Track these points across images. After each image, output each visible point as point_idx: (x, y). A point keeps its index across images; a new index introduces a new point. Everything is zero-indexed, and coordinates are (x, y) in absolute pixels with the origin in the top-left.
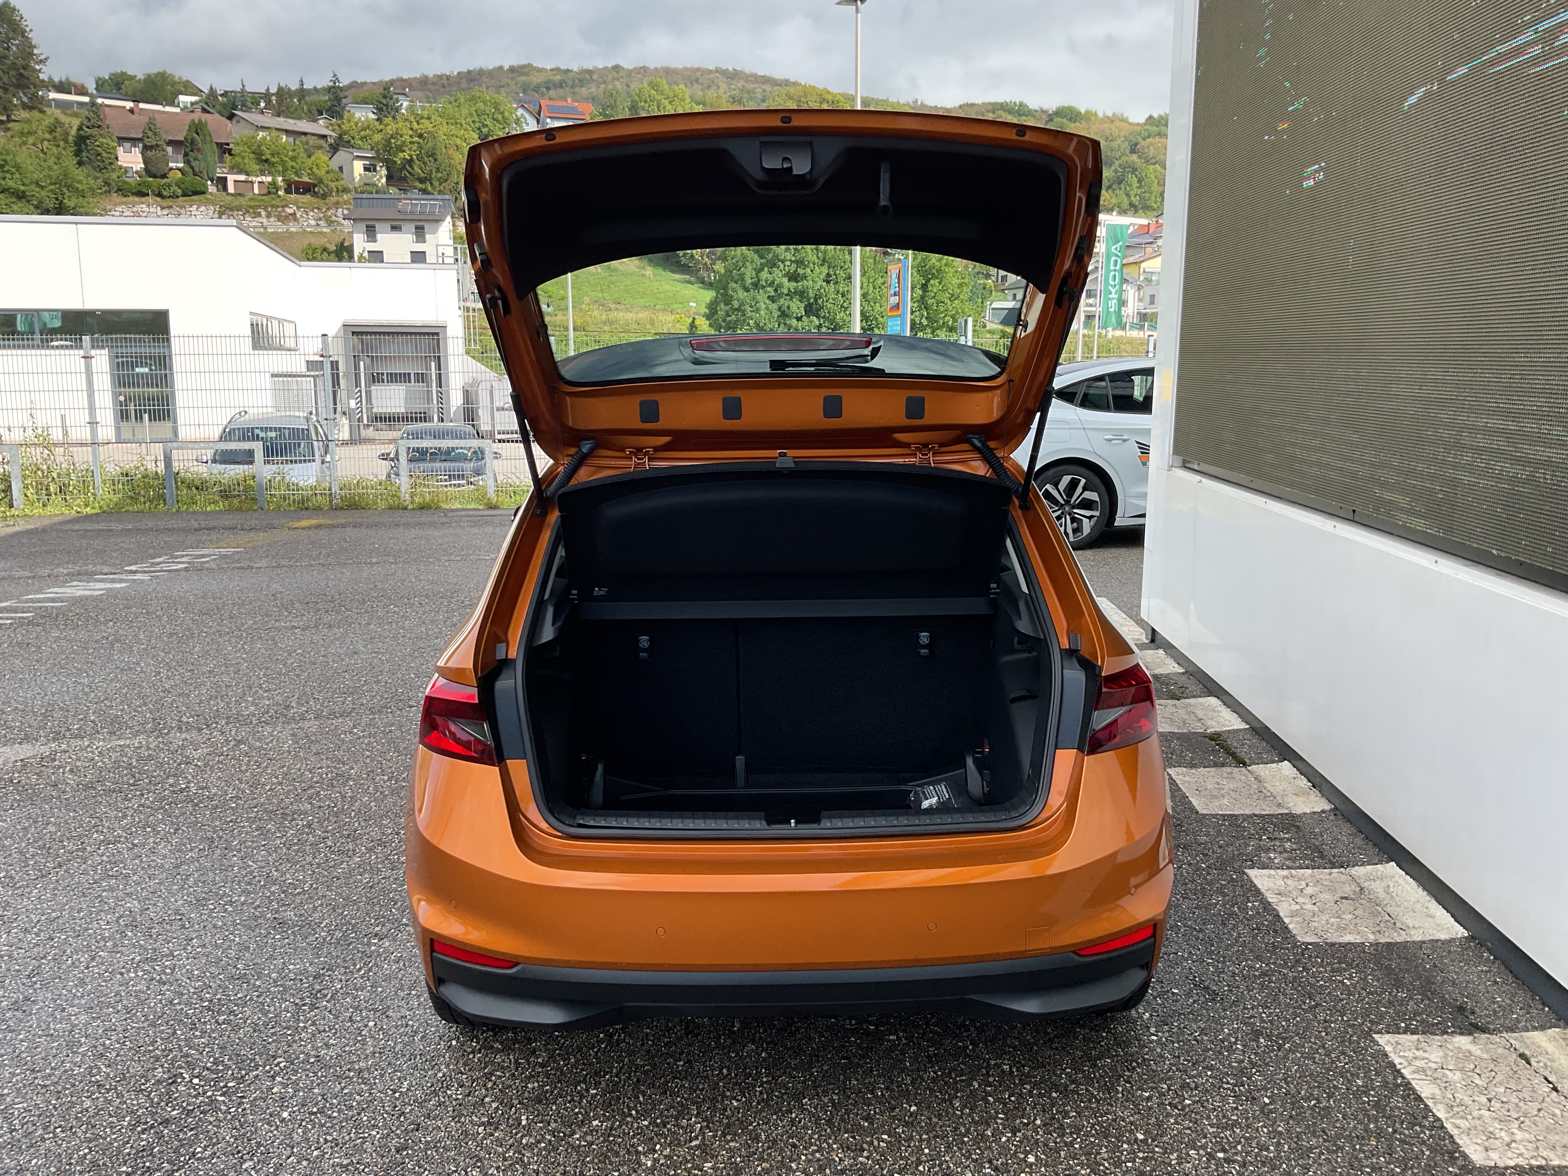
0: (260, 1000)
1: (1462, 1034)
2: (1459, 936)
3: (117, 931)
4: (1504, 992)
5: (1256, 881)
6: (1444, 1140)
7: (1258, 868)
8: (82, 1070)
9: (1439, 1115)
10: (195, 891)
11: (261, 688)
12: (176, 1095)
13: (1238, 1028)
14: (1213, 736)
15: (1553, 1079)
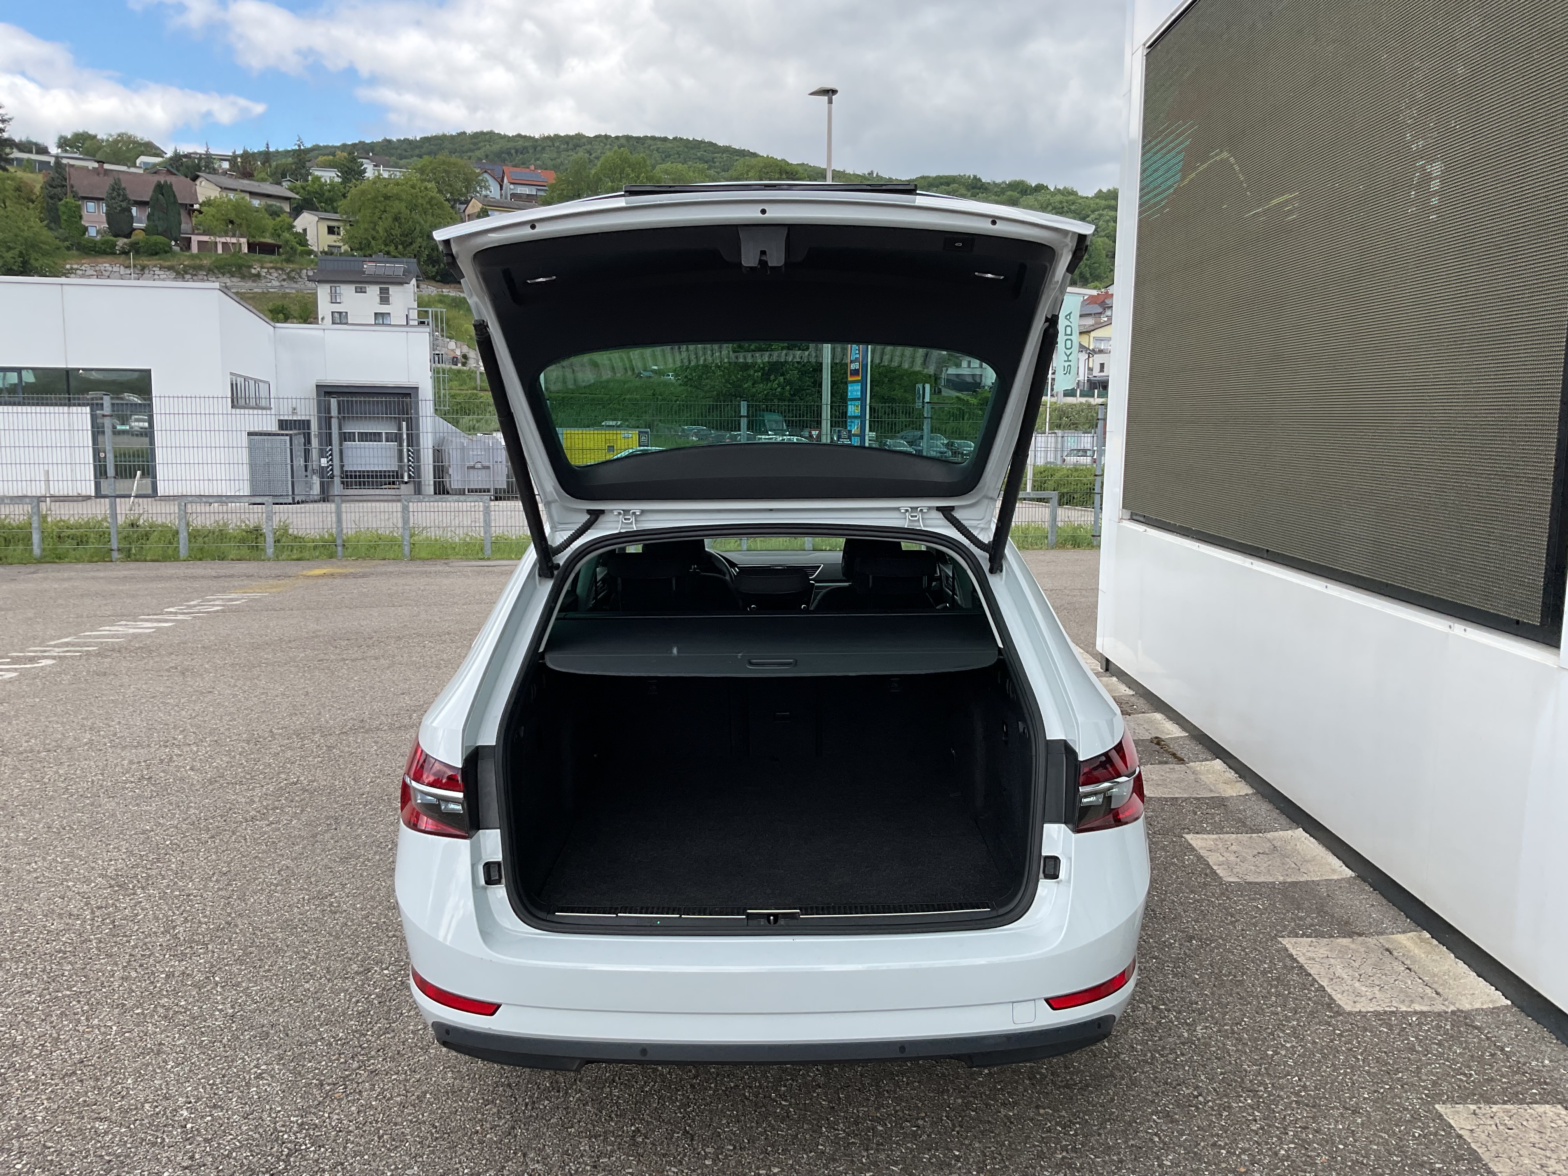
2: (1348, 876)
4: (1379, 911)
5: (1191, 842)
6: (1324, 997)
7: (1194, 833)
14: (1158, 741)
15: (1408, 962)
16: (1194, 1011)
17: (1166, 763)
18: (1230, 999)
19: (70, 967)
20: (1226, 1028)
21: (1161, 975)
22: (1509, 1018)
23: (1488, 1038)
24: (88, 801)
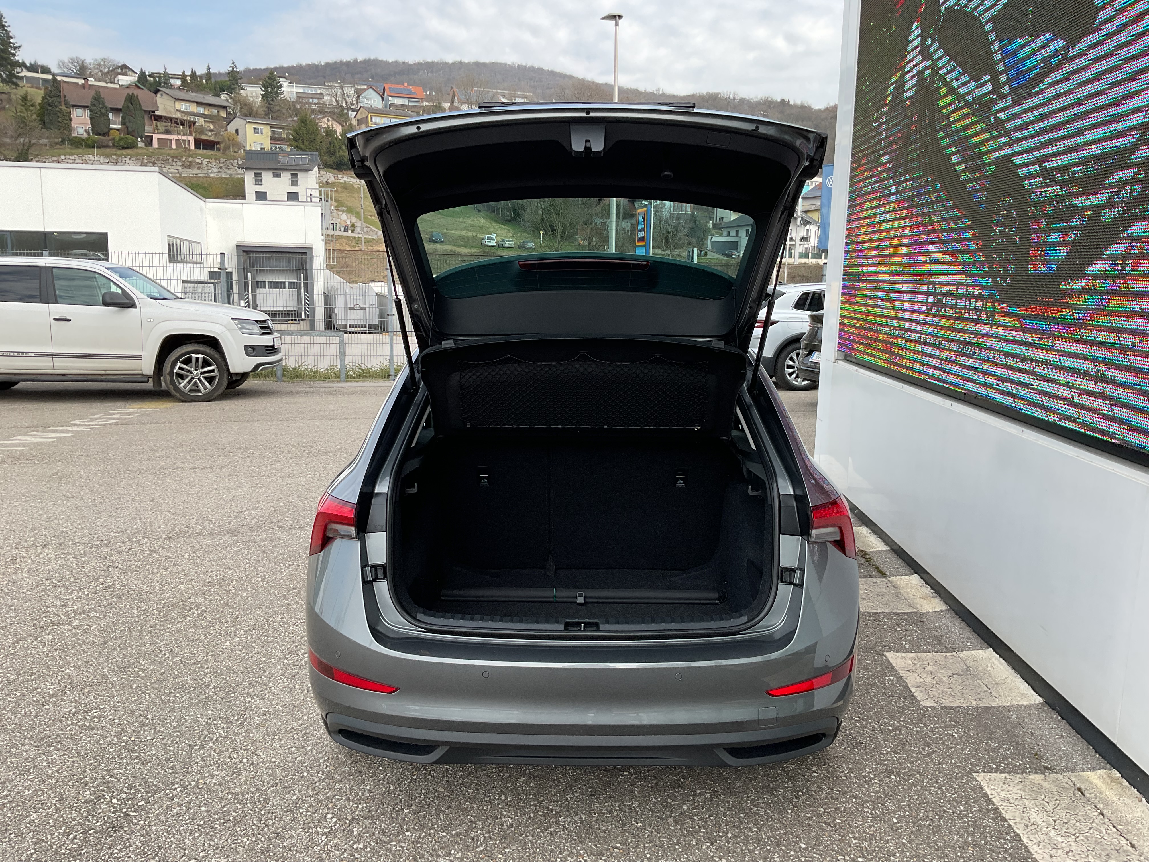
0: (163, 742)
1: (1036, 773)
2: (1037, 702)
3: (59, 690)
4: (1068, 743)
5: (891, 661)
6: (1021, 850)
7: (894, 652)
8: (30, 792)
9: (1017, 831)
10: (117, 661)
11: (169, 512)
12: (100, 811)
13: (876, 768)
14: (864, 554)
15: (1100, 806)
17: (870, 576)
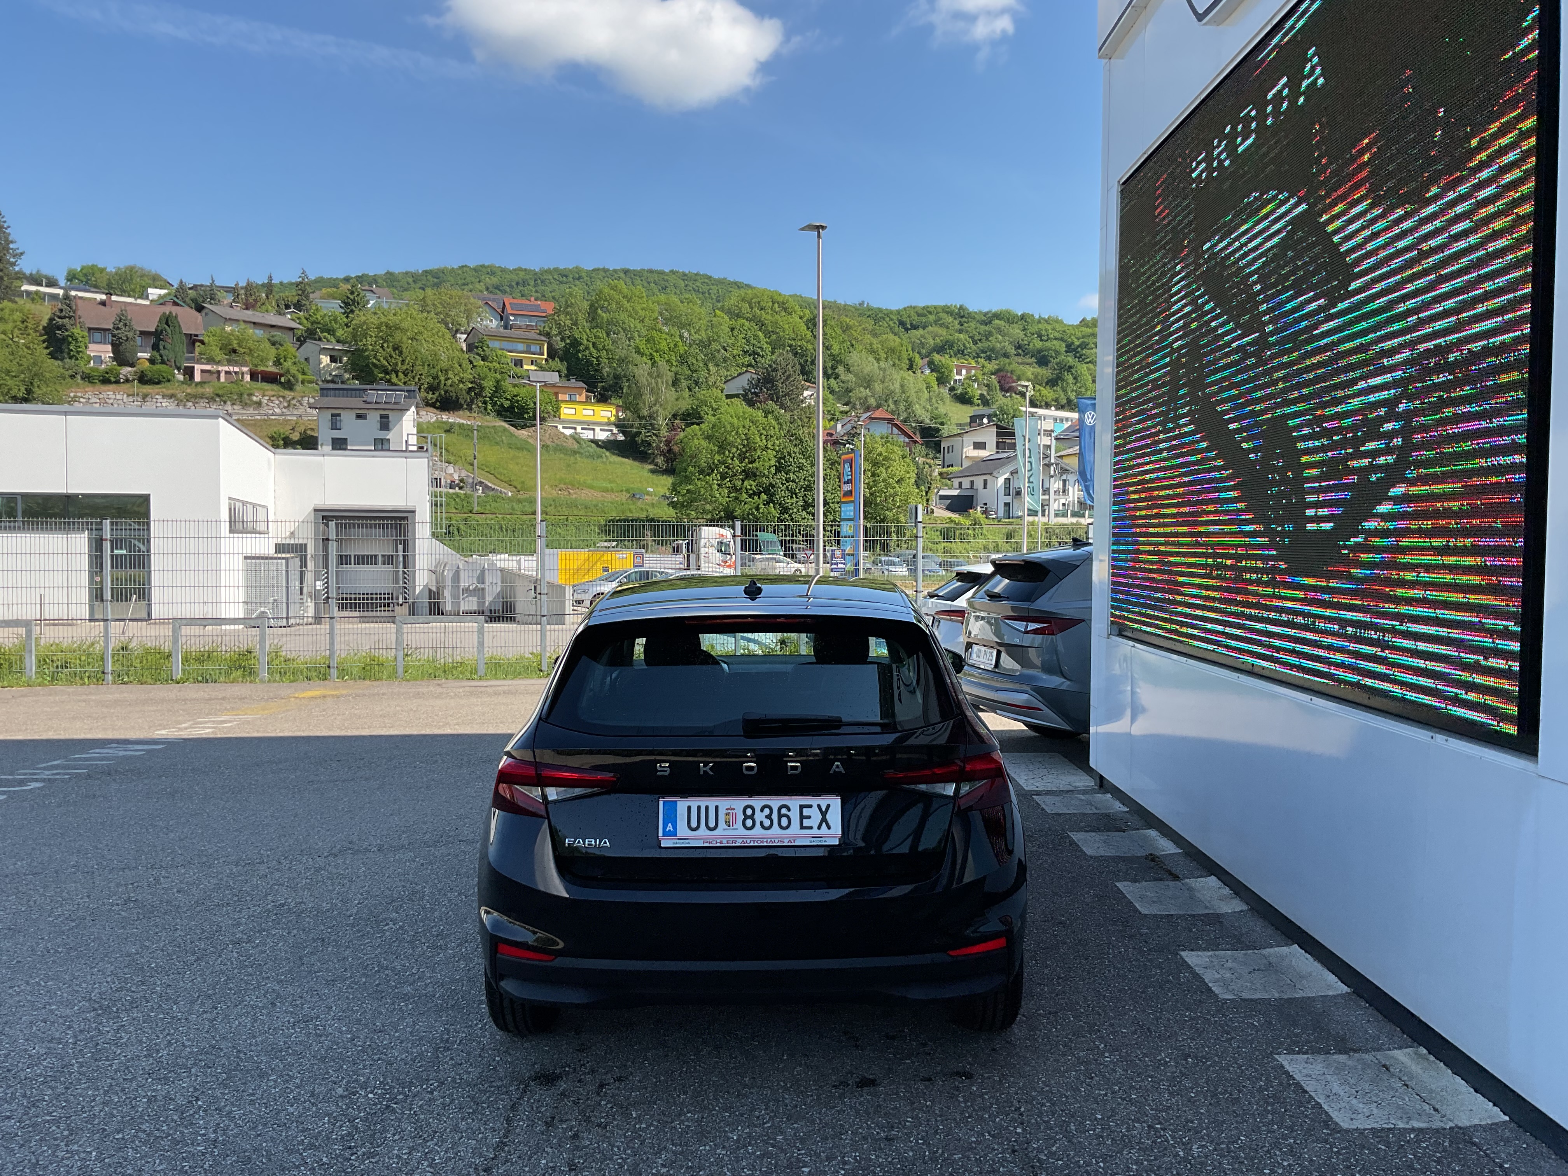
1: (1341, 1053)
2: (1344, 992)
4: (1375, 1026)
5: (1187, 959)
6: (1321, 1115)
7: (1189, 950)
9: (1318, 1101)
14: (1153, 858)
15: (1405, 1078)
16: (1189, 1130)
17: (1161, 880)
18: (1226, 1117)
19: (50, 1091)
20: (1223, 1146)
21: (1156, 1094)
22: (1507, 1134)
23: (1487, 1155)
24: (74, 924)
